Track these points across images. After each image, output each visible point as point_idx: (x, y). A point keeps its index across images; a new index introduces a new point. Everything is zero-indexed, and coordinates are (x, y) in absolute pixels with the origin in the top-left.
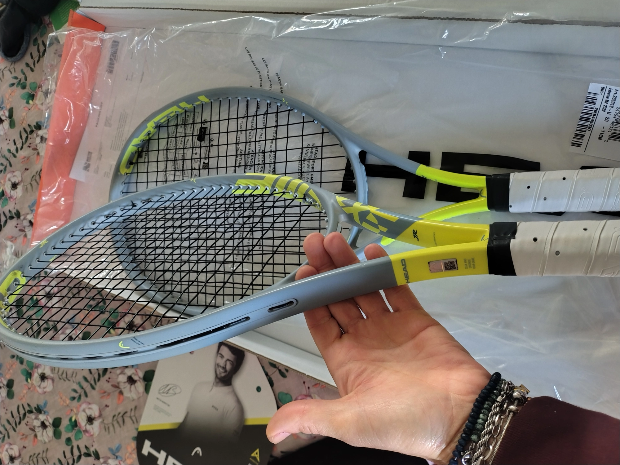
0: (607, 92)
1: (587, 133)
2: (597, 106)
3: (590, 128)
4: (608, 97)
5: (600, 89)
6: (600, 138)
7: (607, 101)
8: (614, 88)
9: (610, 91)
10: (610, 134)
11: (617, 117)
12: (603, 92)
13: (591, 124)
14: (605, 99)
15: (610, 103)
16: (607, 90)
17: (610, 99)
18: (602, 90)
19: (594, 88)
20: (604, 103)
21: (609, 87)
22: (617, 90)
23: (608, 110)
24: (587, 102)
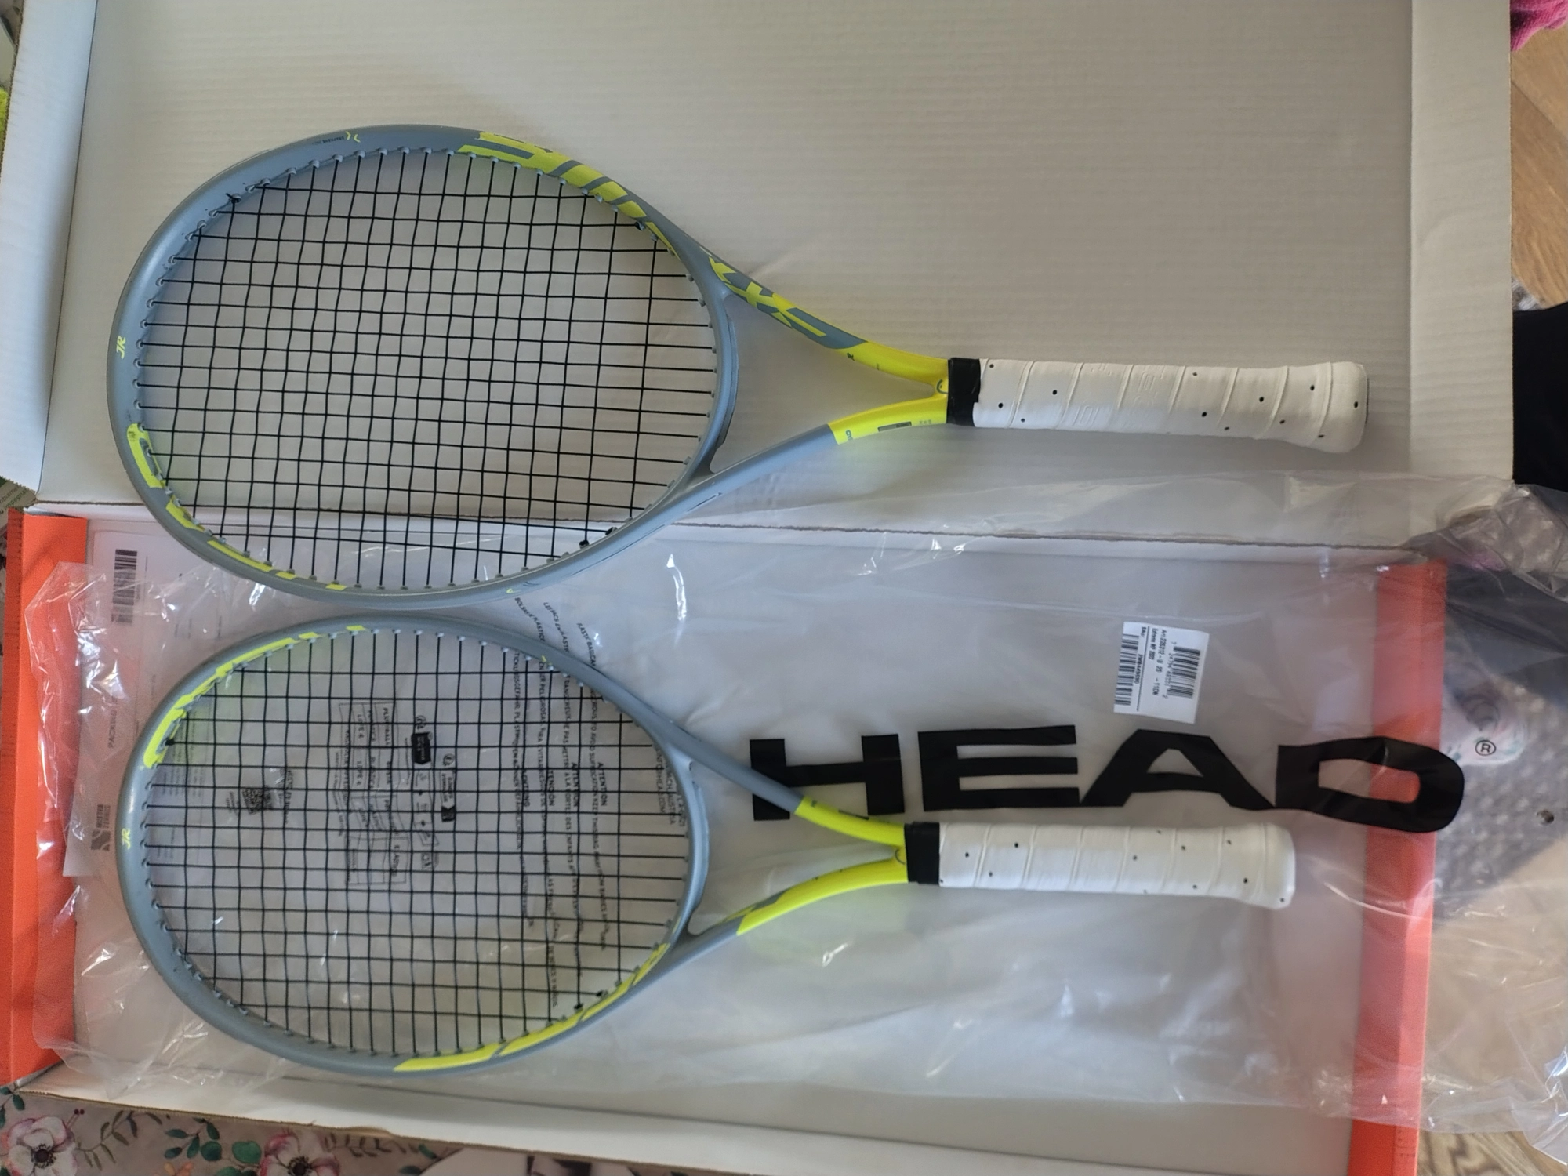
0: (1151, 634)
1: (1135, 687)
2: (1141, 651)
3: (1137, 679)
4: (1153, 640)
5: (1141, 630)
6: (1156, 693)
7: (1153, 646)
8: (1160, 628)
9: (1155, 631)
10: (1169, 687)
11: (1173, 667)
12: (1146, 634)
13: (1138, 673)
14: (1150, 643)
15: (1158, 649)
16: (1151, 631)
17: (1157, 643)
18: (1144, 632)
19: (1131, 628)
20: (1150, 649)
21: (1152, 627)
22: (1164, 632)
23: (1157, 656)
24: (1124, 647)
